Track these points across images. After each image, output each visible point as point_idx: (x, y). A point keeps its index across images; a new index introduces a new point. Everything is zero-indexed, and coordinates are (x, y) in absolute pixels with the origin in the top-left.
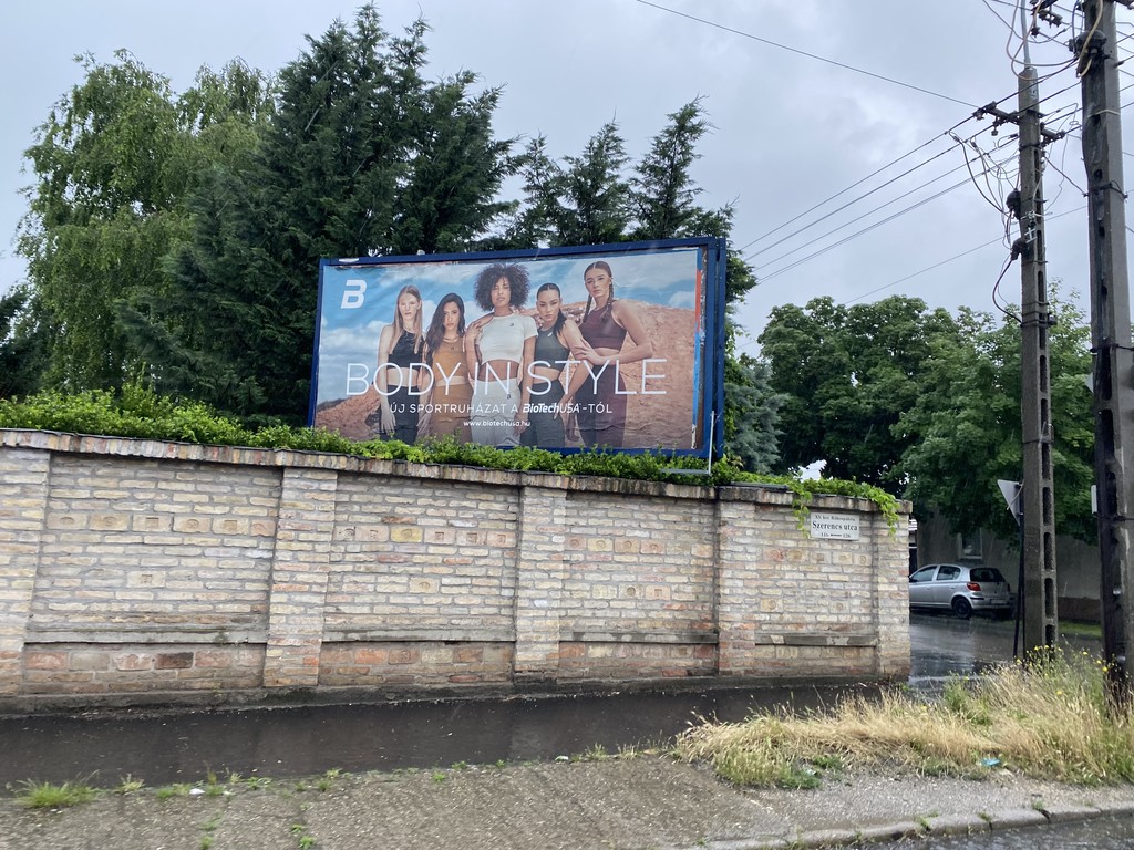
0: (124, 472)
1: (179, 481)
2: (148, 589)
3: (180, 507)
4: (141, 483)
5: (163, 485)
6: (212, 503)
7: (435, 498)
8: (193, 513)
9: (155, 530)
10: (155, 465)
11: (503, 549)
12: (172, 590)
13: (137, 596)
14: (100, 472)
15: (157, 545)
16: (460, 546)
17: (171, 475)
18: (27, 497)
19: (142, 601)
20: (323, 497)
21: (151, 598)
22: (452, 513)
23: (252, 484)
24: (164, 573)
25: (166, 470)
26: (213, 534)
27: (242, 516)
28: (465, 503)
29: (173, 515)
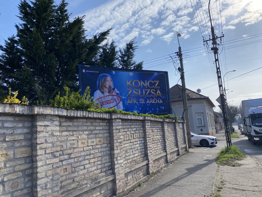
0: (127, 124)
1: (133, 125)
2: (133, 154)
3: (134, 132)
4: (129, 126)
5: (131, 127)
6: (137, 130)
7: (156, 125)
9: (132, 138)
10: (129, 121)
11: (162, 135)
12: (136, 154)
13: (132, 156)
14: (124, 124)
15: (132, 142)
16: (159, 136)
17: (131, 124)
18: (120, 132)
19: (133, 158)
20: (150, 126)
21: (134, 157)
22: (157, 128)
23: (140, 125)
24: (134, 149)
25: (131, 122)
26: (138, 138)
27: (140, 133)
28: (158, 126)
29: (133, 134)
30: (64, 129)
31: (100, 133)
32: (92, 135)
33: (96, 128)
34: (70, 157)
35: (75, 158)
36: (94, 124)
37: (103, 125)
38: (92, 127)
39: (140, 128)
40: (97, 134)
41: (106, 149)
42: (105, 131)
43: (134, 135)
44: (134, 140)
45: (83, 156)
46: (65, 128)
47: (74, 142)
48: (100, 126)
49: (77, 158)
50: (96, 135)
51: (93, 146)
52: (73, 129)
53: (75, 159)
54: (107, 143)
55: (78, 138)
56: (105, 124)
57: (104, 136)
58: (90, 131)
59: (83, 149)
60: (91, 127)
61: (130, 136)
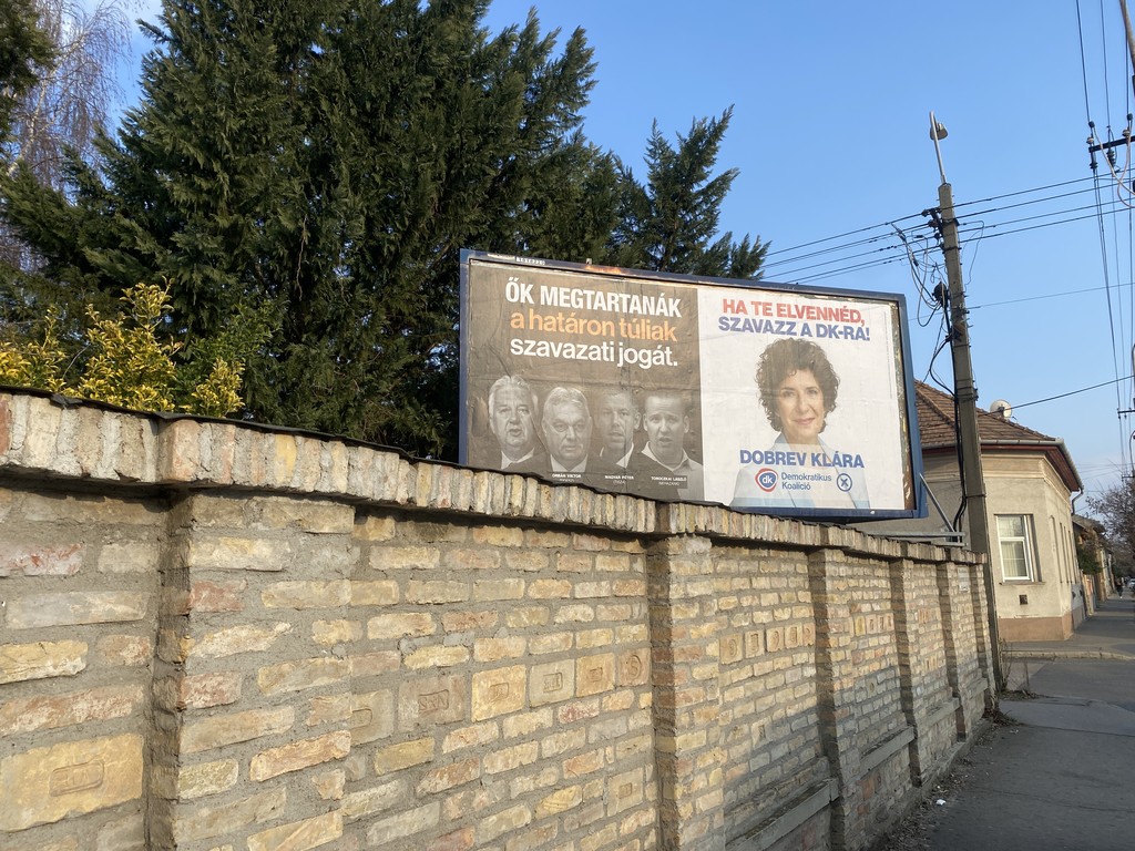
0: (733, 566)
1: (762, 575)
2: (765, 747)
3: (766, 614)
4: (742, 581)
5: (755, 584)
6: (781, 605)
7: (865, 577)
8: (775, 623)
9: (758, 654)
10: (746, 552)
11: (892, 633)
12: (777, 744)
13: (761, 762)
14: (719, 568)
15: (760, 677)
16: (879, 635)
17: (753, 566)
18: (705, 620)
19: (765, 767)
20: (842, 585)
21: (768, 762)
22: (871, 595)
23: (796, 574)
24: (769, 717)
25: (753, 558)
26: (787, 651)
27: (798, 620)
28: (875, 582)
29: (765, 627)
30: (387, 593)
31: (596, 624)
32: (550, 633)
33: (573, 591)
34: (419, 789)
35: (447, 792)
36: (563, 563)
37: (612, 568)
38: (556, 583)
39: (796, 590)
40: (582, 629)
41: (627, 722)
42: (623, 607)
43: (770, 633)
44: (768, 666)
45: (497, 776)
46: (392, 585)
47: (449, 681)
48: (599, 577)
49: (460, 796)
50: (578, 635)
51: (555, 705)
52: (443, 594)
53: (449, 799)
54: (637, 682)
55: (472, 652)
56: (623, 564)
57: (619, 641)
58: (541, 609)
59: (501, 730)
60: (547, 583)
61: (749, 641)
